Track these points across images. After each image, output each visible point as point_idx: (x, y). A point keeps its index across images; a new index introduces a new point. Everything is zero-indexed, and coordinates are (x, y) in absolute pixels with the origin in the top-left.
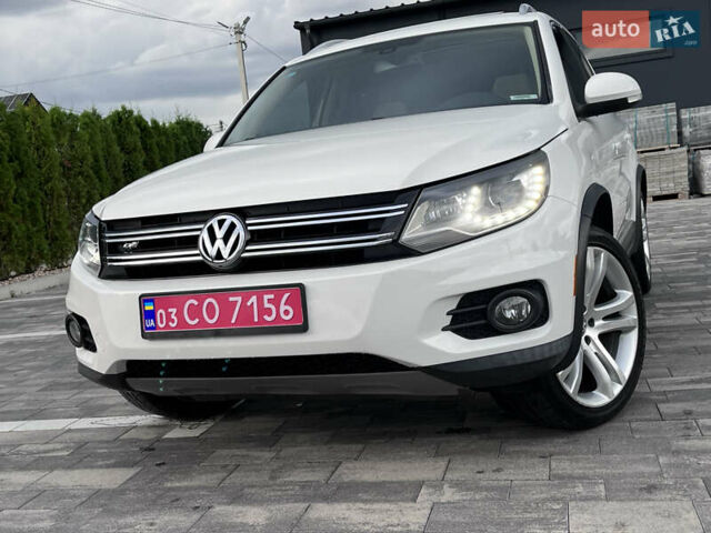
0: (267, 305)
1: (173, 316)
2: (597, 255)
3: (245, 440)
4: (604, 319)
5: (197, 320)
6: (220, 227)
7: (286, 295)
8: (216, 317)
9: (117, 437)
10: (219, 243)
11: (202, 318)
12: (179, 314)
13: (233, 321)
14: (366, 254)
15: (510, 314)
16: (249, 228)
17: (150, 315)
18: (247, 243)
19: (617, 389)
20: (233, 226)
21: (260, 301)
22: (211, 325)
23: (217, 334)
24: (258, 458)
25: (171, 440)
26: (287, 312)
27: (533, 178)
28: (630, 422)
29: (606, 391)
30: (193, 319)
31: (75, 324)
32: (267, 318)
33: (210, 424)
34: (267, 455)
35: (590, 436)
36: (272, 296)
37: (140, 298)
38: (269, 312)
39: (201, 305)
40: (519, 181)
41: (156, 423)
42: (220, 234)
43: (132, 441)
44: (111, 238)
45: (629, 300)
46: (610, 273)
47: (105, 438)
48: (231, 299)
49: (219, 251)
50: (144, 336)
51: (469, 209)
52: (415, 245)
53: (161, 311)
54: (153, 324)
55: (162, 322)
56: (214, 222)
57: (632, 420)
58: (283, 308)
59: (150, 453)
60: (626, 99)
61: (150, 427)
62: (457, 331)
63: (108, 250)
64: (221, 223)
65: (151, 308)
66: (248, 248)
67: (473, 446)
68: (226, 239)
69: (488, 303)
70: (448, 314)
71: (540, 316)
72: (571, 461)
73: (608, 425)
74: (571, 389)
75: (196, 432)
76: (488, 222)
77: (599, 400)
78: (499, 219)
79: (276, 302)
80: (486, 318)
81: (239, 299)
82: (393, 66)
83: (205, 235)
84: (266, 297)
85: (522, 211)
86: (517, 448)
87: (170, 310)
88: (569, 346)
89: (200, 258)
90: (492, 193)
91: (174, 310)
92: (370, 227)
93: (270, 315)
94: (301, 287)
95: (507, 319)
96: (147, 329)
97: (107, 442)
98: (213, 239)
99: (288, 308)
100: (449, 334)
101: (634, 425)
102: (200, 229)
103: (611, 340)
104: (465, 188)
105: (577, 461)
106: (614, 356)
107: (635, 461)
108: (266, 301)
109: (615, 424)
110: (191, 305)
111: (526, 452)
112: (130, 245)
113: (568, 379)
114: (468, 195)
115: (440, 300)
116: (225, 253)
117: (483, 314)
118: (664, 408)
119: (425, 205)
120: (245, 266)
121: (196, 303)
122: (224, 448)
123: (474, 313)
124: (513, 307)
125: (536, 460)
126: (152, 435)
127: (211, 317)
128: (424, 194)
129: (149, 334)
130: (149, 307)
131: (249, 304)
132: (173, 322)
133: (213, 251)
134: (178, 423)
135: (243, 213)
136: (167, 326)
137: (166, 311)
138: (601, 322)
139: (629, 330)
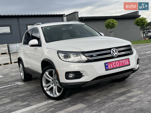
10: (115, 53)
13: (121, 65)
14: (129, 54)
16: (118, 50)
17: (107, 66)
21: (124, 61)
22: (118, 66)
30: (115, 66)
42: (115, 51)
50: (106, 70)
53: (109, 65)
55: (109, 67)
58: (127, 62)
65: (107, 65)
66: (119, 53)
81: (121, 61)
83: (112, 51)
87: (111, 65)
94: (129, 59)
112: (95, 55)
121: (115, 63)
132: (111, 67)
136: (111, 68)
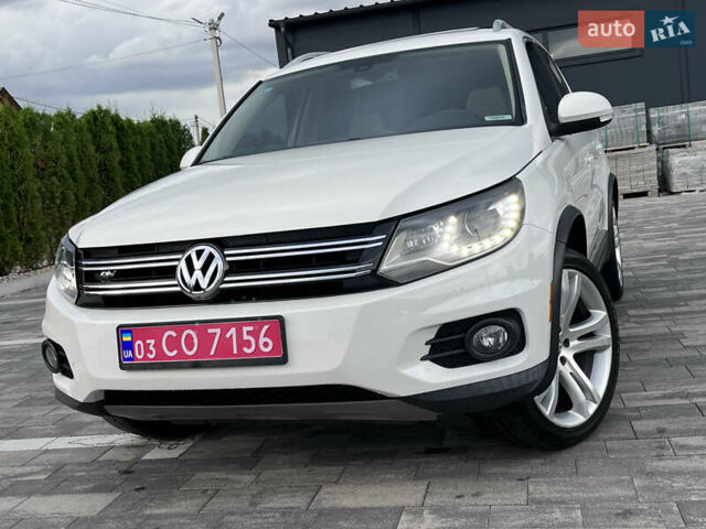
0: (246, 337)
1: (151, 348)
2: (571, 277)
3: (225, 462)
4: (579, 339)
5: (175, 352)
6: (198, 258)
7: (266, 327)
8: (195, 349)
9: (95, 458)
10: (198, 274)
11: (180, 349)
12: (158, 346)
13: (212, 353)
14: (345, 285)
15: (488, 342)
16: (228, 259)
17: (128, 346)
18: (226, 273)
19: (592, 408)
20: (211, 257)
21: (240, 334)
22: (190, 357)
23: (196, 365)
24: (238, 482)
25: (150, 461)
26: (266, 345)
27: (508, 206)
28: (605, 441)
29: (581, 411)
30: (171, 351)
31: (52, 349)
32: (245, 350)
33: (189, 444)
34: (247, 478)
35: (568, 456)
36: (251, 328)
37: (118, 328)
38: (248, 344)
39: (179, 336)
40: (495, 210)
41: (135, 443)
42: (198, 264)
43: (110, 463)
44: (88, 265)
45: (603, 320)
46: (584, 293)
47: (83, 459)
48: (210, 331)
49: (197, 282)
50: (122, 367)
51: (447, 239)
52: (393, 276)
53: (139, 342)
54: (131, 354)
55: (140, 354)
56: (192, 252)
57: (607, 439)
58: (262, 340)
59: (128, 477)
60: (598, 119)
61: (128, 447)
62: (435, 361)
63: (85, 278)
64: (199, 253)
65: (129, 339)
66: (227, 279)
67: (452, 468)
68: (204, 270)
69: (466, 332)
70: (426, 344)
71: (517, 343)
72: (548, 484)
73: (584, 444)
74: (548, 411)
75: (175, 453)
76: (465, 252)
77: (574, 419)
78: (476, 248)
79: (255, 334)
80: (464, 347)
81: (218, 331)
82: (369, 83)
83: (183, 265)
84: (245, 329)
85: (498, 239)
86: (495, 470)
87: (148, 341)
88: (545, 371)
89: (178, 289)
90: (469, 221)
91: (152, 342)
92: (349, 258)
93: (249, 347)
94: (280, 320)
95: (484, 347)
96: (125, 360)
97: (86, 464)
98: (191, 270)
99: (267, 340)
100: (428, 363)
101: (609, 444)
102: (178, 260)
103: (585, 360)
104: (443, 218)
105: (554, 484)
106: (589, 376)
107: (610, 484)
108: (245, 333)
109: (590, 443)
110: (169, 336)
111: (503, 475)
112: (107, 274)
113: (545, 401)
114: (445, 225)
115: (419, 330)
116: (204, 284)
117: (462, 343)
118: (638, 425)
119: (403, 236)
120: (223, 297)
121: (174, 334)
122: (203, 470)
123: (453, 343)
124: (491, 336)
125: (514, 483)
126: (130, 456)
127: (190, 349)
128: (402, 224)
129: (127, 365)
130: (127, 338)
131: (228, 336)
132: (151, 353)
133: (191, 282)
134: (157, 443)
135: (221, 243)
137: (144, 342)
138: (577, 342)
139: (602, 349)
